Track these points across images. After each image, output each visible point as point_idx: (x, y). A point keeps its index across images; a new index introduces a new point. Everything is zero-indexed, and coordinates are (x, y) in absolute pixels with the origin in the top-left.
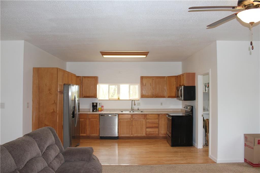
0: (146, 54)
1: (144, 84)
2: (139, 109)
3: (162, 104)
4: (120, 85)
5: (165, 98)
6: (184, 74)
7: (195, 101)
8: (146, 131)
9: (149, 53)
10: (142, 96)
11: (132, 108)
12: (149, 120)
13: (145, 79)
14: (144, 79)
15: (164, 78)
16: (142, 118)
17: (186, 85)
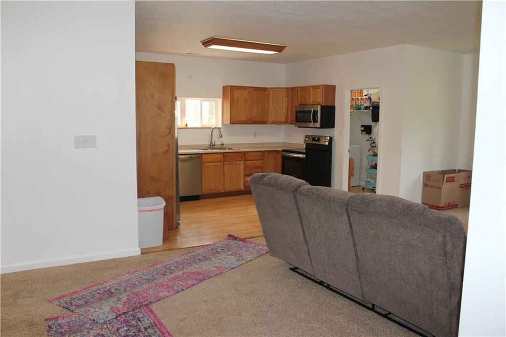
0: (279, 49)
1: (236, 100)
2: (224, 143)
3: (255, 135)
4: (185, 101)
5: (267, 124)
6: (321, 87)
7: (333, 129)
8: (245, 182)
9: (285, 48)
10: (233, 122)
11: (211, 142)
12: (249, 162)
13: (237, 90)
14: (235, 90)
15: (266, 90)
16: (239, 159)
17: (323, 105)
